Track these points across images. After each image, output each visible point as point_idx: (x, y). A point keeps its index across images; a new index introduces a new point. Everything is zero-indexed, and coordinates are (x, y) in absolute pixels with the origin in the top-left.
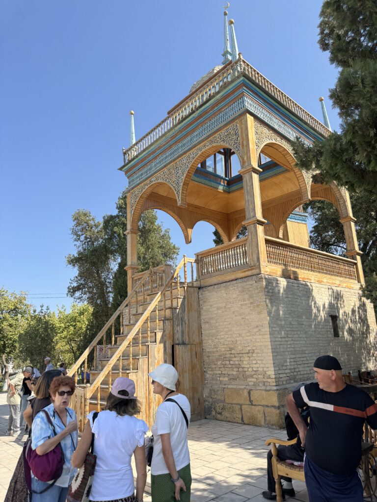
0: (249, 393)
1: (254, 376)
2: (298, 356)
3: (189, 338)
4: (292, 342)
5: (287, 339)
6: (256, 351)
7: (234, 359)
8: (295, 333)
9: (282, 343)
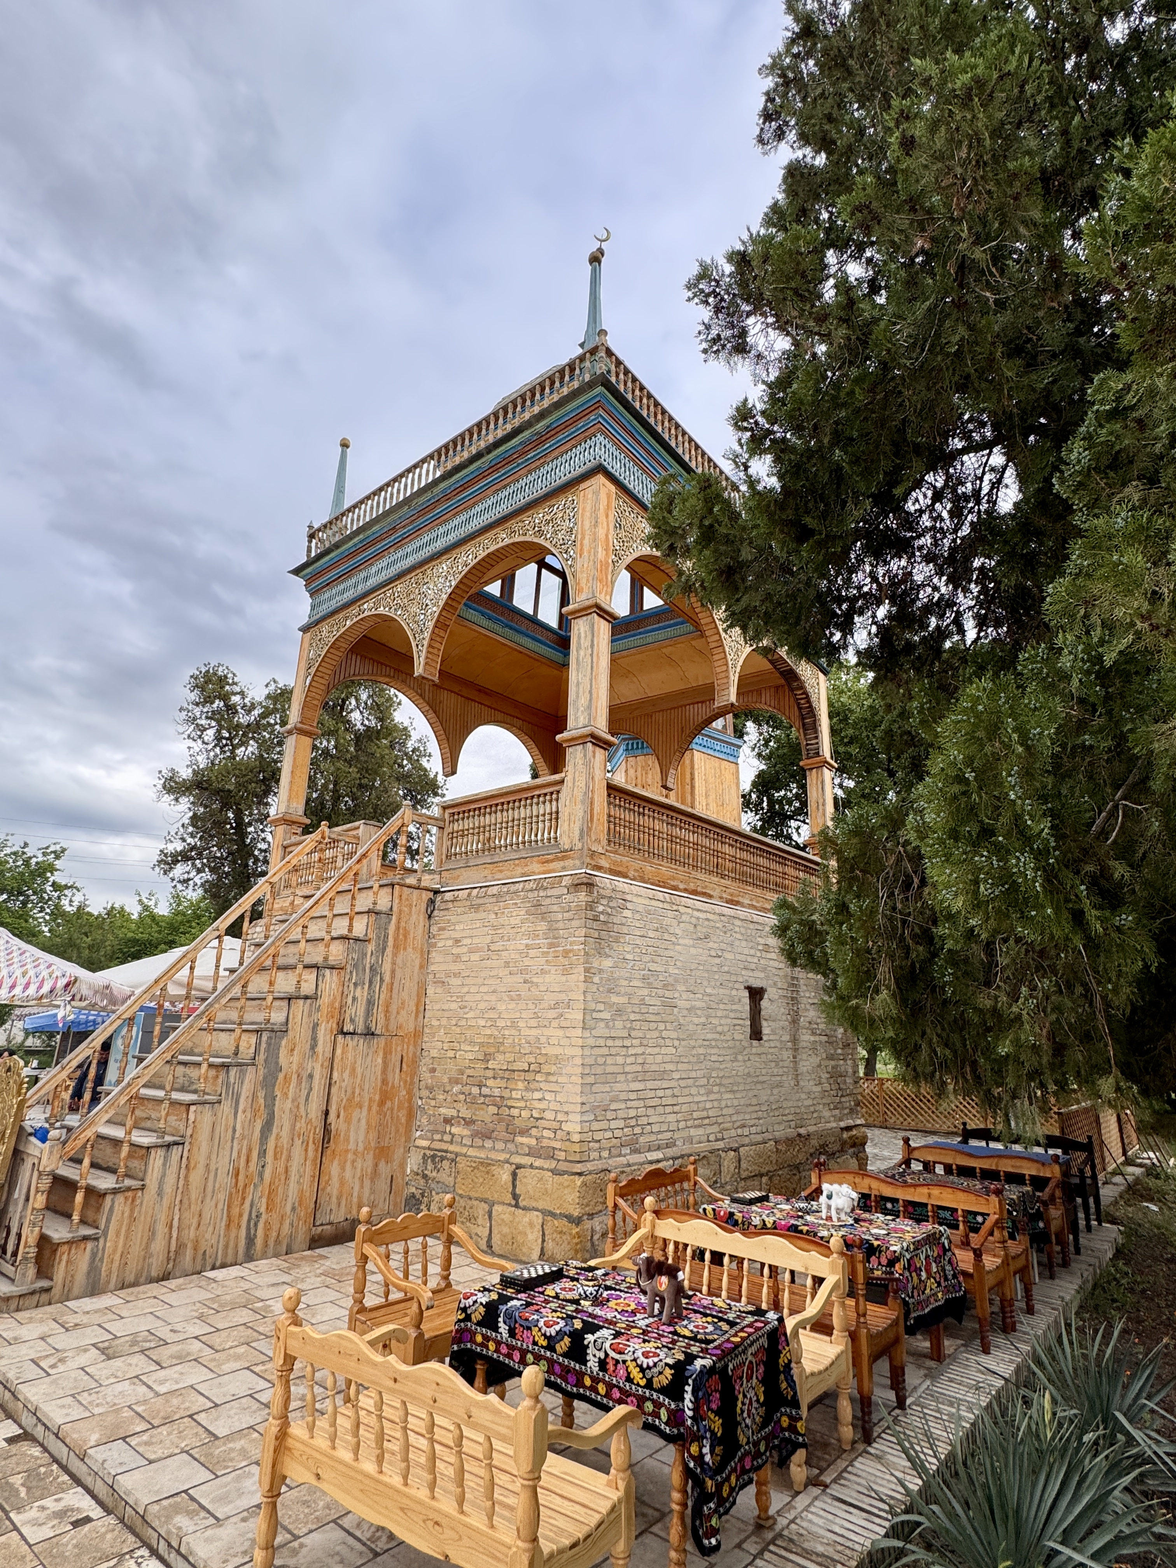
0: (514, 1175)
1: (534, 1132)
2: (650, 1085)
3: (387, 1019)
4: (639, 1050)
5: (627, 1043)
6: (546, 1068)
7: (490, 1083)
8: (653, 1026)
9: (613, 1051)
